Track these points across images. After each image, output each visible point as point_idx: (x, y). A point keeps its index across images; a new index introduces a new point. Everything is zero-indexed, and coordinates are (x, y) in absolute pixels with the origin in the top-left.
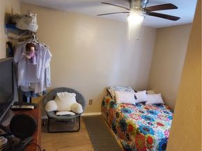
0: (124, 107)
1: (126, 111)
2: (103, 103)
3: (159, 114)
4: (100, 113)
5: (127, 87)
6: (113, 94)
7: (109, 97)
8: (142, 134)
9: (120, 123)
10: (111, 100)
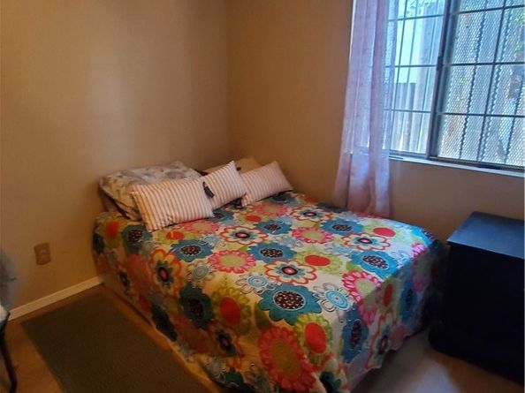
0: (179, 236)
1: (194, 250)
2: (97, 243)
3: (295, 225)
4: (94, 282)
5: (168, 164)
6: (126, 201)
7: (113, 217)
8: (282, 323)
9: (182, 301)
10: (124, 225)
